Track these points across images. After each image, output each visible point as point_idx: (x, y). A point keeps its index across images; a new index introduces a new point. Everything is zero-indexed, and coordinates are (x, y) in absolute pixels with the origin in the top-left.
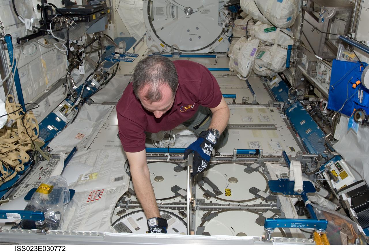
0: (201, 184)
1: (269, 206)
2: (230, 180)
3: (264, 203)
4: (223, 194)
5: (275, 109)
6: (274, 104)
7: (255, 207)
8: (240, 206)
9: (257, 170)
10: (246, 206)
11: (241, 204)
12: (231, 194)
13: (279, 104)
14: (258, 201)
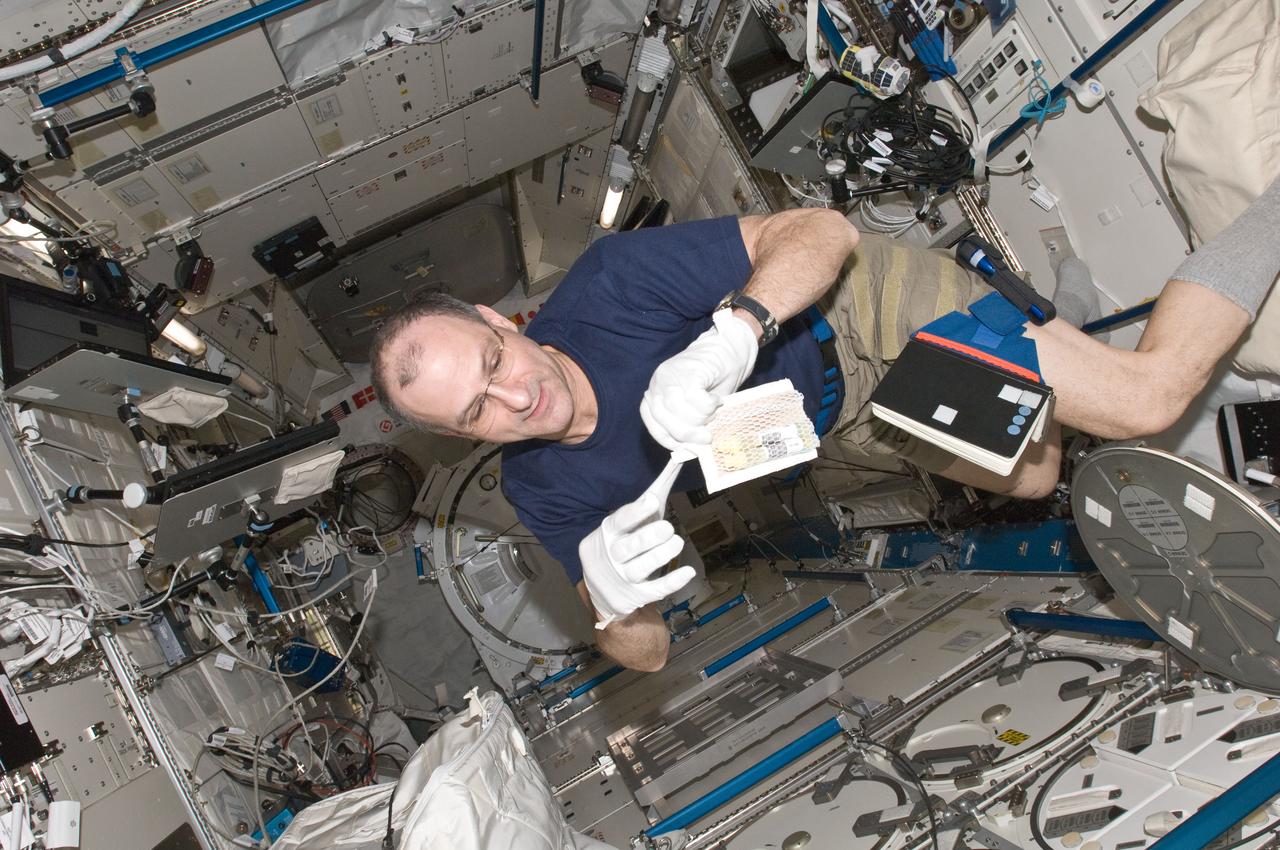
0: (924, 771)
1: (1147, 687)
2: (987, 716)
3: (1128, 693)
4: (1002, 748)
5: (929, 578)
6: (920, 569)
7: (1117, 714)
8: (1078, 736)
9: (1026, 663)
10: (1092, 726)
11: (1075, 730)
12: (1025, 733)
13: (929, 564)
14: (1109, 700)
